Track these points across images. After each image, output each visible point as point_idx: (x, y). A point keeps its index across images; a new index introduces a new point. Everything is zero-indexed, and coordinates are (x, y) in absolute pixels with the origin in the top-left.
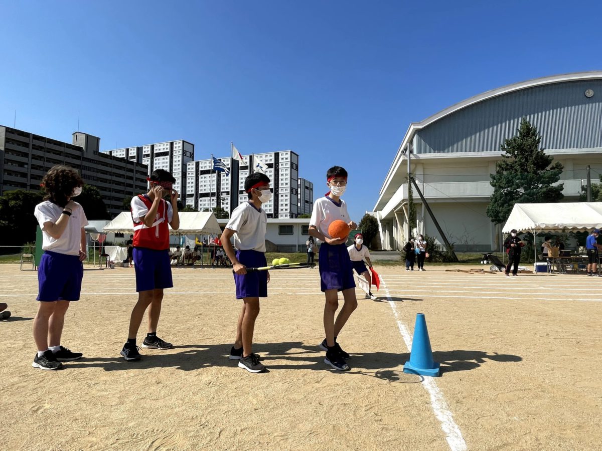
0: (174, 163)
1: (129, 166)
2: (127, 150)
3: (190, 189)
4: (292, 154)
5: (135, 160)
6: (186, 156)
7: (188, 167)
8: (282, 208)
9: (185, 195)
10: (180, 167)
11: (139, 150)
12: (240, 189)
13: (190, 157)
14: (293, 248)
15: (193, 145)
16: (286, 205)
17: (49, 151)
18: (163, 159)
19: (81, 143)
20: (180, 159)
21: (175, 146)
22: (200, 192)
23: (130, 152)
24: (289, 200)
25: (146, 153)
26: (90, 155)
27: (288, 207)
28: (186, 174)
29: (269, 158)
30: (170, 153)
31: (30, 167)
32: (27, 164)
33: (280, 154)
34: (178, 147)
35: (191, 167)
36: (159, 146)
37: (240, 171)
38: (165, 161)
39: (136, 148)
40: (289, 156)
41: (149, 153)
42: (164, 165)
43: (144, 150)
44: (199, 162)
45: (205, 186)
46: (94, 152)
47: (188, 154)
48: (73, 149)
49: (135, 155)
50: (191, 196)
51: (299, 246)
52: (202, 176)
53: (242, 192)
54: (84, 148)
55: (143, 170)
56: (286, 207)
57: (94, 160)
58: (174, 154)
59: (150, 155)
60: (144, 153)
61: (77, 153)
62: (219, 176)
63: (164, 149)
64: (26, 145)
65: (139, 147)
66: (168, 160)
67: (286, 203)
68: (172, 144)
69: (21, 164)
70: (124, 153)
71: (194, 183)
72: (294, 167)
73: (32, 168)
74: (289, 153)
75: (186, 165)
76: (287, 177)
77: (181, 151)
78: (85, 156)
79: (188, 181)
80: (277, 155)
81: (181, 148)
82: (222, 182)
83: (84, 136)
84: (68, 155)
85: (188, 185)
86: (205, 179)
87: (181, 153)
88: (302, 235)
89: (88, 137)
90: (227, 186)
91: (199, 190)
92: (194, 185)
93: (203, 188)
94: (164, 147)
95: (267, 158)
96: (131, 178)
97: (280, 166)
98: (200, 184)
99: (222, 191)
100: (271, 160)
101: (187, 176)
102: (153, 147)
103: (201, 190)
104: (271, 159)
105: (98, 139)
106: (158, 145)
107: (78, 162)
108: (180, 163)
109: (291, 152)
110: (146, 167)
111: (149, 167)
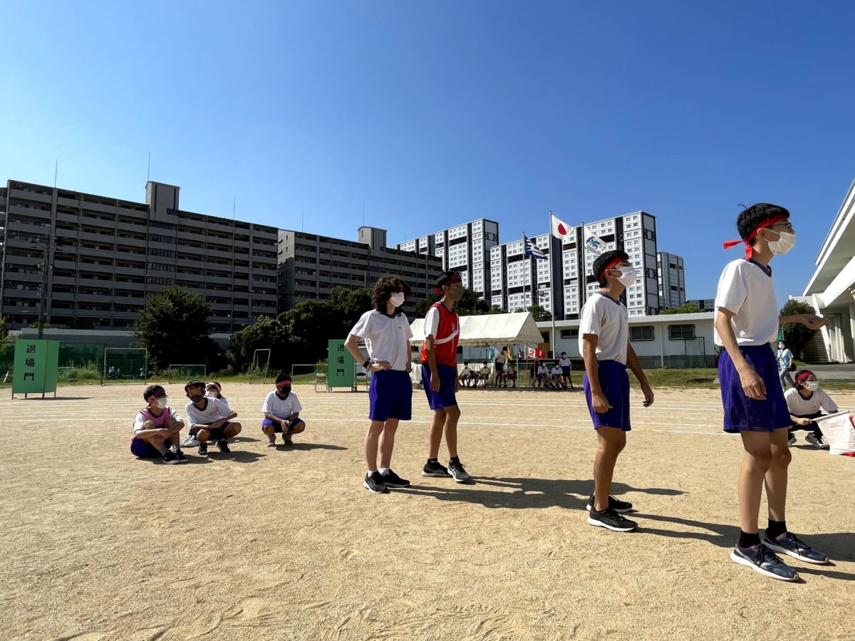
0: (474, 251)
1: (421, 261)
2: (417, 241)
3: (496, 284)
4: (645, 216)
5: (426, 253)
6: (488, 239)
7: (492, 254)
8: (632, 300)
9: (490, 293)
11: (431, 239)
12: (565, 278)
13: (494, 240)
14: (656, 361)
15: (497, 224)
16: (639, 296)
17: (336, 253)
18: (460, 247)
19: (367, 240)
21: (473, 227)
22: (509, 287)
23: (420, 243)
24: (643, 288)
25: (440, 242)
26: (377, 253)
27: (643, 299)
28: (489, 263)
29: (606, 227)
30: (468, 239)
31: (318, 274)
32: (315, 270)
33: (624, 219)
34: (478, 228)
35: (496, 253)
36: (455, 230)
37: (563, 252)
38: (462, 249)
39: (426, 238)
40: (639, 220)
41: (443, 241)
42: (461, 255)
43: (436, 238)
44: (505, 246)
45: (515, 277)
46: (381, 248)
47: (491, 237)
48: (360, 247)
49: (426, 246)
50: (498, 292)
51: (665, 357)
52: (510, 264)
53: (568, 282)
54: (370, 245)
55: (436, 264)
56: (639, 299)
57: (382, 258)
58: (473, 239)
59: (444, 245)
60: (436, 243)
61: (364, 252)
62: (534, 263)
63: (460, 234)
64: (313, 249)
65: (430, 235)
66: (466, 248)
67: (639, 292)
68: (470, 226)
69: (310, 272)
70: (414, 245)
71: (501, 275)
72: (649, 235)
73: (320, 275)
74: (639, 216)
75: (489, 252)
76: (637, 252)
77: (482, 234)
78: (372, 255)
79: (492, 273)
80: (619, 222)
81: (481, 230)
82: (538, 270)
83: (370, 230)
84: (355, 256)
85: (492, 279)
86: (515, 269)
87: (482, 236)
88: (670, 340)
89: (373, 230)
90: (546, 275)
91: (508, 285)
92: (500, 277)
93: (513, 281)
94: (460, 231)
95: (603, 228)
96: (423, 276)
97: (626, 237)
98: (508, 276)
99: (539, 282)
100: (610, 230)
101: (492, 266)
102: (446, 233)
103: (511, 284)
104: (611, 228)
105: (384, 232)
106: (453, 230)
107: (364, 262)
109: (643, 214)
110: (440, 259)
111: (443, 259)
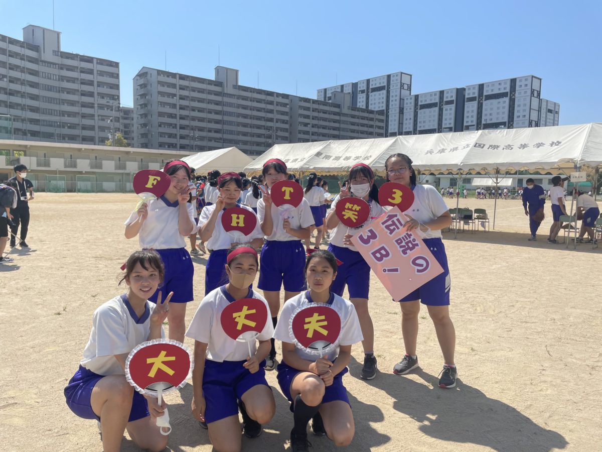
0: (391, 99)
3: (408, 126)
6: (403, 89)
9: (402, 133)
10: (398, 102)
11: (354, 86)
12: (465, 124)
13: (407, 90)
15: (411, 75)
18: (380, 94)
20: (398, 94)
21: (392, 78)
22: (418, 129)
25: (362, 89)
28: (403, 109)
29: (503, 86)
30: (387, 88)
33: (517, 80)
34: (395, 80)
37: (466, 103)
38: (381, 96)
40: (529, 82)
41: (365, 88)
42: (379, 101)
45: (424, 122)
47: (406, 87)
50: (409, 133)
52: (421, 111)
58: (391, 88)
59: (366, 91)
60: (359, 89)
62: (441, 110)
63: (380, 83)
64: (309, 109)
65: (354, 82)
66: (385, 96)
71: (412, 119)
72: (535, 94)
73: (312, 127)
74: (529, 79)
75: (404, 100)
76: (524, 108)
77: (399, 84)
78: (343, 112)
79: (405, 117)
80: (513, 82)
81: (399, 81)
82: (444, 117)
85: (405, 122)
86: (425, 115)
87: (399, 87)
90: (450, 121)
91: (418, 127)
92: (412, 121)
93: (422, 125)
94: (380, 81)
97: (517, 95)
98: (419, 120)
99: (443, 126)
100: (505, 89)
101: (405, 111)
103: (420, 126)
107: (337, 118)
108: (398, 98)
